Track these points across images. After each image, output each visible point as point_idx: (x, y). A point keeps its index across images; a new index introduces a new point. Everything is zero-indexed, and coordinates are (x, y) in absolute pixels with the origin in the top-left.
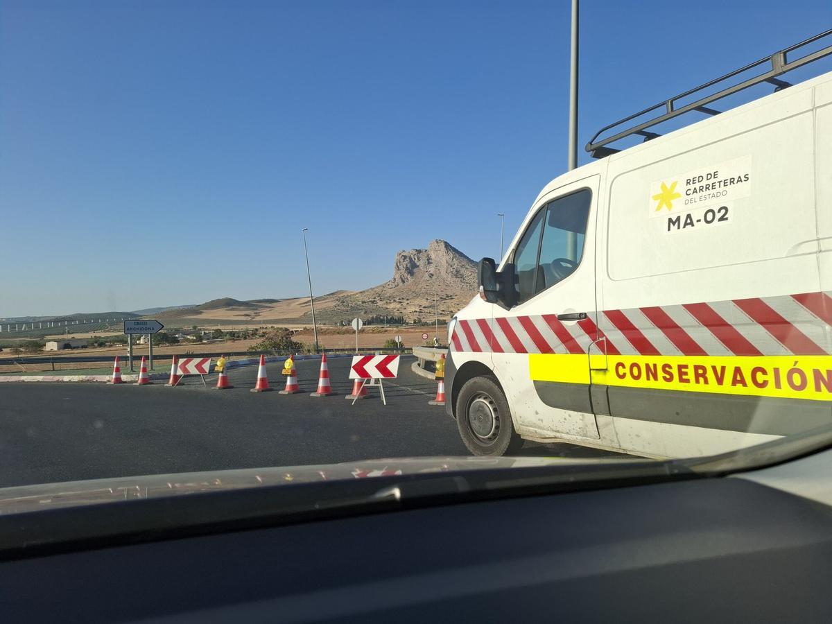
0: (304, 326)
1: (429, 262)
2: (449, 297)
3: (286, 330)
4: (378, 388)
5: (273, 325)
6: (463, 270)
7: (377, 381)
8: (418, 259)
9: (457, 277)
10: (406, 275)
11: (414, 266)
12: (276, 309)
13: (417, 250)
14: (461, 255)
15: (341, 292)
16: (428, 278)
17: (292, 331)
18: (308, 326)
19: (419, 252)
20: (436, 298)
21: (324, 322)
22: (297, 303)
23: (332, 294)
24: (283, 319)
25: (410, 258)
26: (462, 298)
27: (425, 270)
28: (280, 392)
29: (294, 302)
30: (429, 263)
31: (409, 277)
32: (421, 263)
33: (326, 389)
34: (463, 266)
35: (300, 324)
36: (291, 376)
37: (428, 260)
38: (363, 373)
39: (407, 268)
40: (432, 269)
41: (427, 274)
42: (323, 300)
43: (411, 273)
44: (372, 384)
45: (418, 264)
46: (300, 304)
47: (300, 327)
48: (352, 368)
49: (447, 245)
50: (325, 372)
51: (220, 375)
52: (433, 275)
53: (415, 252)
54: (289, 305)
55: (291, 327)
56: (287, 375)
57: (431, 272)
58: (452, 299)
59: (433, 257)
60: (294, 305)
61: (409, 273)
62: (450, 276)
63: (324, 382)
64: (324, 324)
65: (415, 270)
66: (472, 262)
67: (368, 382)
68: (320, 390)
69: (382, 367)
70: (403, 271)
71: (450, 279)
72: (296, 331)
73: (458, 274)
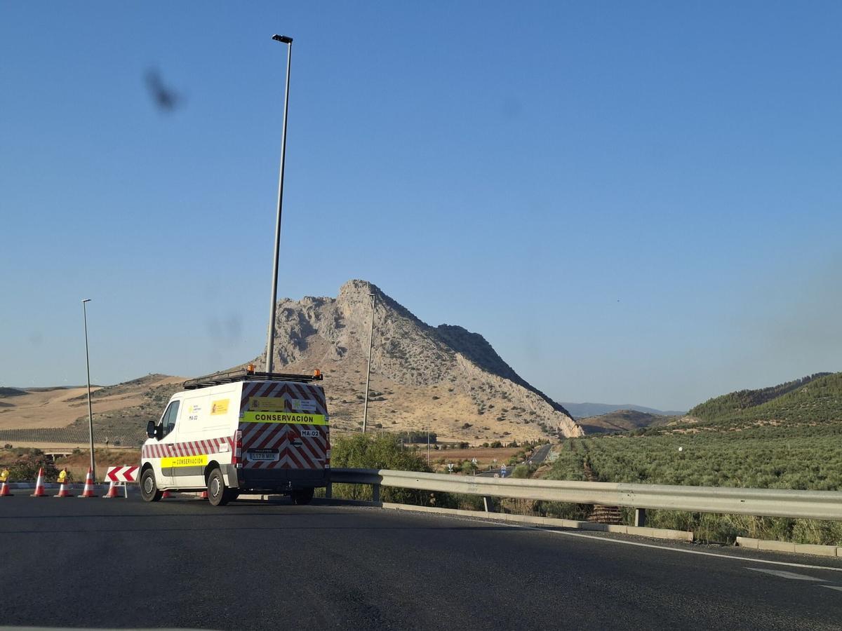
0: (75, 446)
1: (338, 322)
2: (375, 396)
3: (38, 452)
4: (123, 488)
5: (11, 443)
6: (405, 343)
7: (123, 483)
8: (317, 317)
9: (392, 358)
10: (290, 347)
11: (308, 330)
12: (18, 409)
13: (314, 299)
14: (403, 312)
15: (156, 377)
16: (335, 356)
17: (50, 456)
18: (82, 446)
19: (319, 302)
20: (349, 397)
21: (116, 438)
22: (66, 397)
23: (138, 381)
24: (32, 431)
25: (301, 315)
26: (401, 400)
27: (331, 339)
28: (55, 496)
29: (55, 396)
30: (338, 326)
31: (297, 352)
32: (322, 326)
33: (90, 492)
34: (405, 335)
35: (68, 441)
36: (64, 483)
37: (336, 320)
38: (114, 478)
39: (293, 335)
40: (343, 339)
41: (333, 349)
42: (119, 393)
43: (302, 345)
44: (120, 485)
45: (316, 326)
46: (70, 400)
47: (65, 448)
48: (107, 476)
49: (375, 290)
50: (90, 480)
51: (3, 484)
52: (344, 350)
53: (310, 303)
54: (45, 402)
55: (48, 447)
56: (60, 483)
57: (342, 344)
58: (382, 399)
59: (347, 314)
60: (56, 401)
61: (296, 344)
62: (379, 354)
63: (89, 487)
64: (118, 443)
65: (309, 339)
66: (424, 326)
67: (117, 483)
68: (85, 493)
69: (127, 475)
70: (283, 339)
71: (379, 359)
72: (57, 456)
73: (395, 350)
